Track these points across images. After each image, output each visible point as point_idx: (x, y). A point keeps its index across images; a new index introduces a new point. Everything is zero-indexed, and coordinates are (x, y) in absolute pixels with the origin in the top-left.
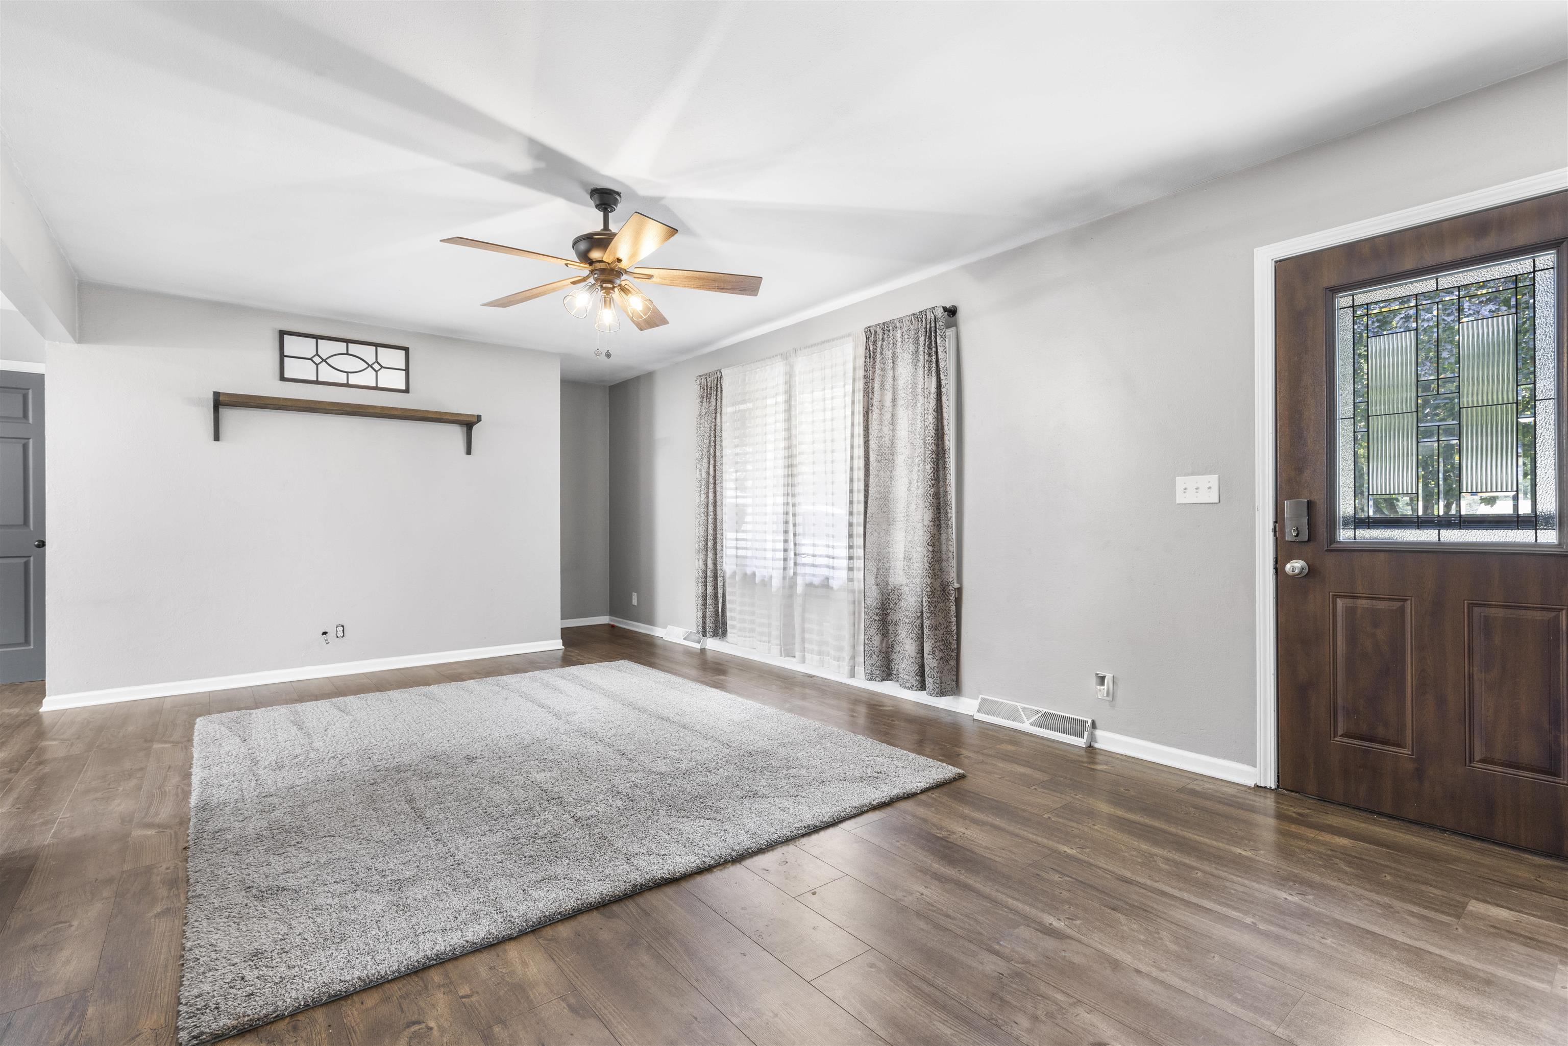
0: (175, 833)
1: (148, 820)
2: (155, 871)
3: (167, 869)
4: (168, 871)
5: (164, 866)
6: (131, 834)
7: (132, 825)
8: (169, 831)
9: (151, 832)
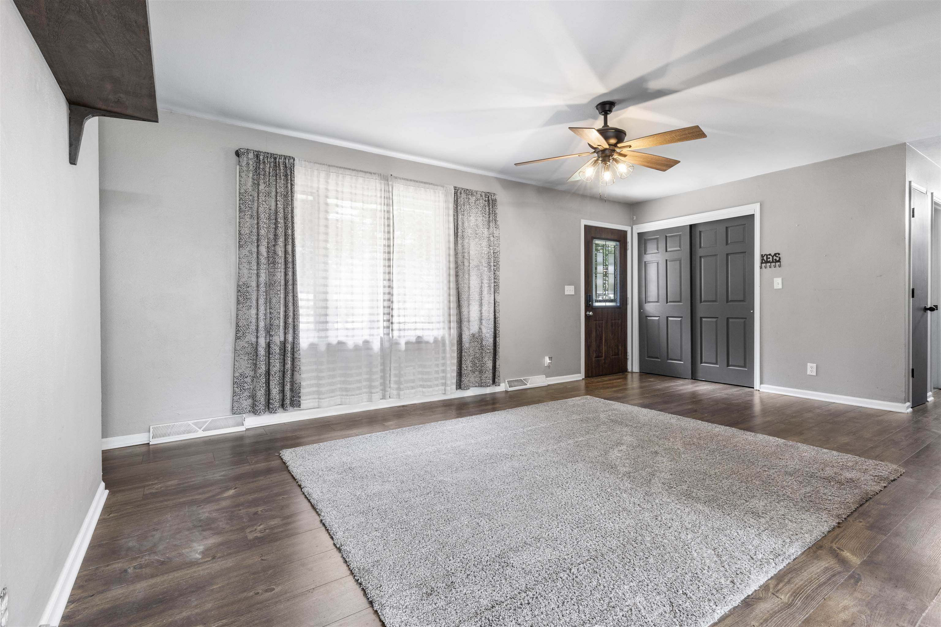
0: (832, 542)
1: (838, 568)
2: (868, 525)
3: (861, 522)
4: (861, 520)
5: (861, 524)
6: (861, 563)
7: (853, 572)
8: (834, 546)
9: (847, 554)
